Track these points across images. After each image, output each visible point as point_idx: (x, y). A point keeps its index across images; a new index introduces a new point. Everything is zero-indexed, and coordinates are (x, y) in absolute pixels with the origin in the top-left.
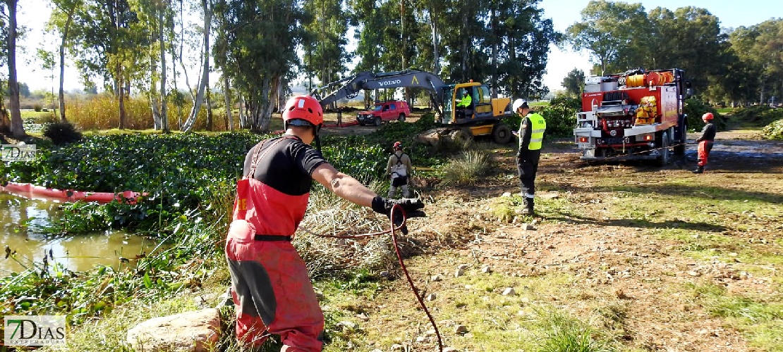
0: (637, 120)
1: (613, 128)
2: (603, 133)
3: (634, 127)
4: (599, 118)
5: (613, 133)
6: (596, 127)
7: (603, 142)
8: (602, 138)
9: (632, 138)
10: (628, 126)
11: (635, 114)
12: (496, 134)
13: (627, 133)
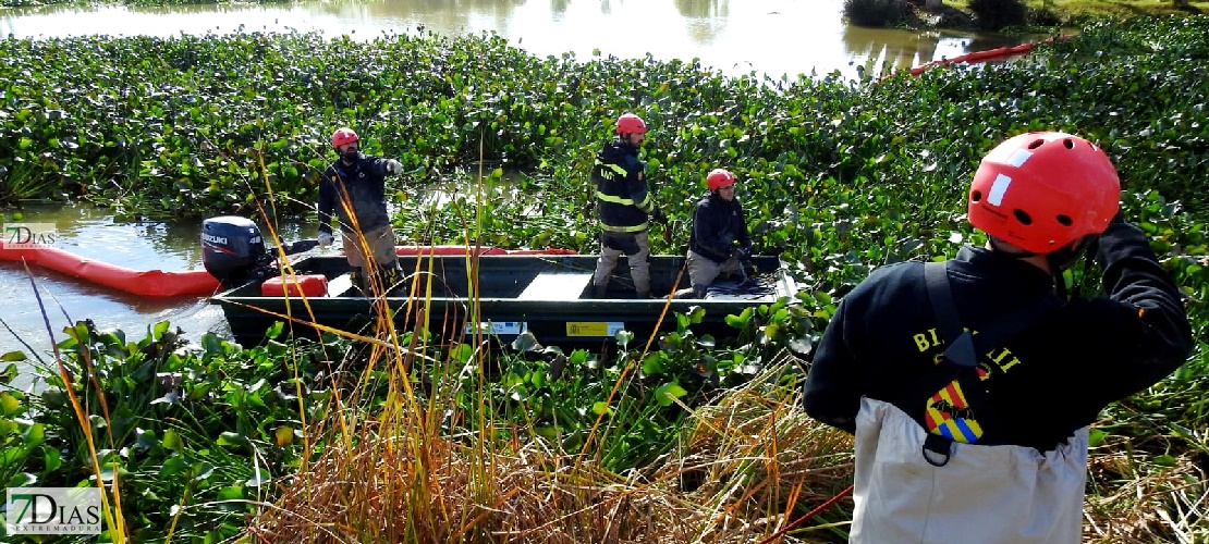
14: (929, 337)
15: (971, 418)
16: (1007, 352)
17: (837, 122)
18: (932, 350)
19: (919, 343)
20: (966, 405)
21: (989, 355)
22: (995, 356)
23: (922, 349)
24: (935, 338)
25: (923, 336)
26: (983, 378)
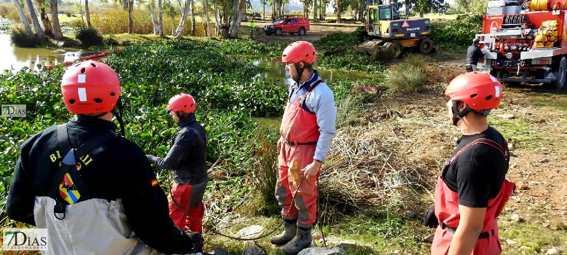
0: (535, 43)
1: (510, 50)
2: (499, 55)
3: (531, 51)
4: (497, 41)
5: (509, 55)
6: (493, 49)
7: (498, 63)
8: (497, 60)
9: (528, 62)
10: (524, 49)
11: (533, 38)
12: (421, 46)
13: (524, 56)
14: (56, 156)
15: (75, 189)
16: (88, 156)
17: (35, 89)
18: (58, 160)
19: (52, 158)
20: (73, 183)
21: (81, 159)
22: (83, 159)
23: (53, 161)
24: (59, 155)
25: (53, 155)
26: (78, 169)
